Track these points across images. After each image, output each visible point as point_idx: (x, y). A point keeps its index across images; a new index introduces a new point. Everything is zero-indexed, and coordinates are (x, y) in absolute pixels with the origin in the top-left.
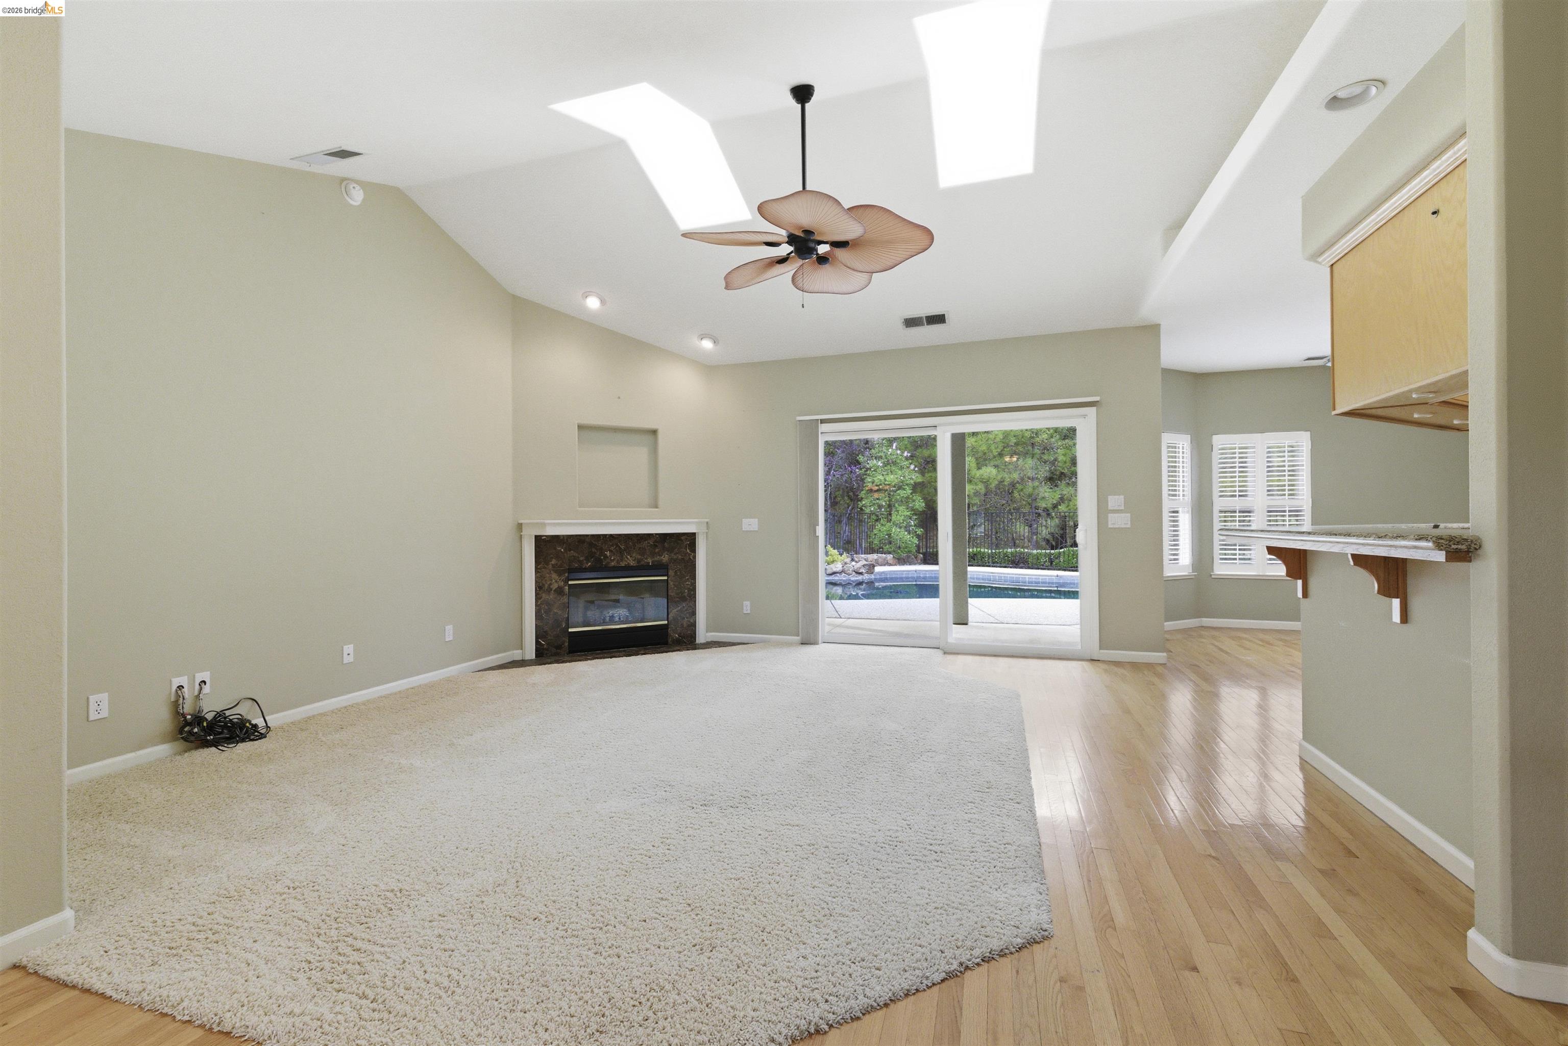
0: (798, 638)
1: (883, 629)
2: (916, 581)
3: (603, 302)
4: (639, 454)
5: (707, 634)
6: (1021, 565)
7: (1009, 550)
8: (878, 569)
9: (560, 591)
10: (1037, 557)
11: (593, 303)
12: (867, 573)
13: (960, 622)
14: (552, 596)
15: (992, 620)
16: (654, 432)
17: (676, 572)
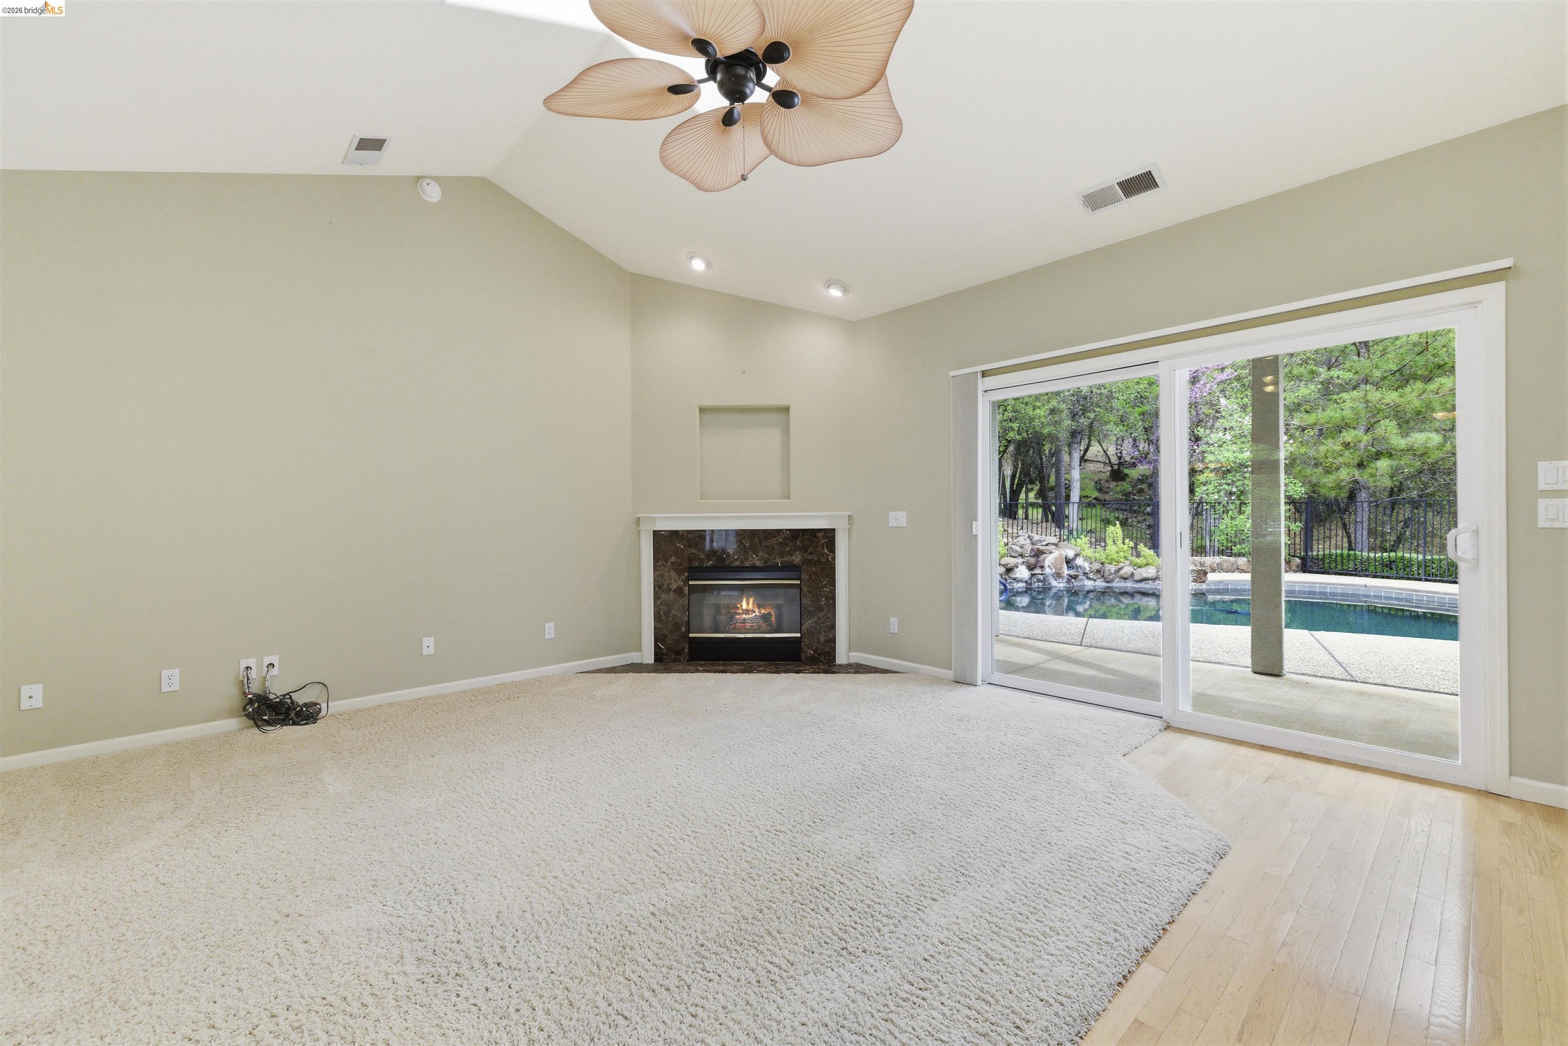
0: (950, 672)
1: (1121, 668)
3: (709, 264)
4: (769, 438)
5: (851, 654)
8: (1211, 577)
9: (679, 591)
11: (698, 265)
12: (1198, 581)
13: (1268, 672)
14: (672, 596)
15: (1338, 672)
16: (786, 410)
17: (810, 576)
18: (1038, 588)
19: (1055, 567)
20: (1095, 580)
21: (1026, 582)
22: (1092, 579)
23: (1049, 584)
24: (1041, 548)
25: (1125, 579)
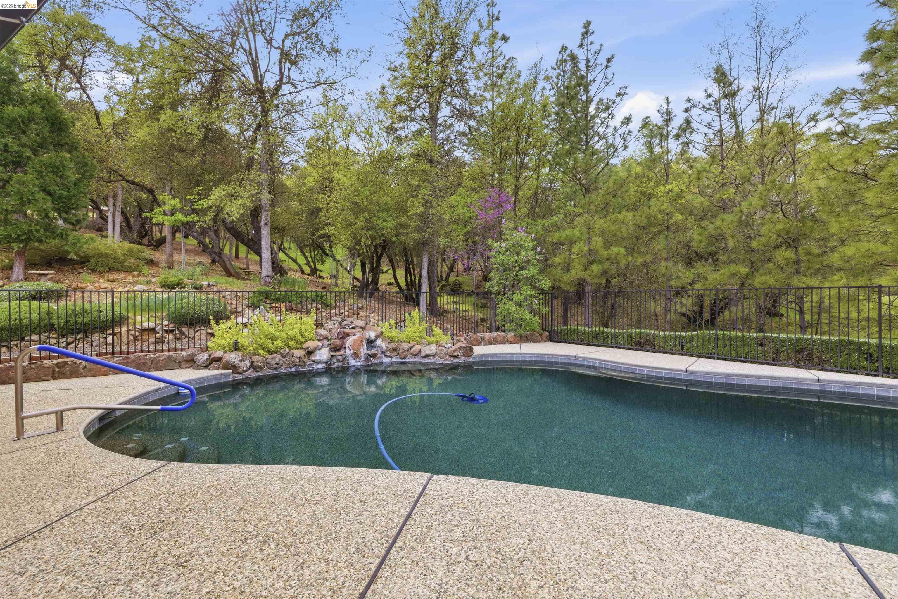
2: (521, 365)
6: (647, 347)
7: (634, 331)
10: (665, 339)
12: (464, 355)
18: (338, 367)
19: (353, 348)
20: (392, 358)
21: (326, 363)
22: (389, 357)
23: (348, 363)
24: (347, 331)
25: (415, 355)
